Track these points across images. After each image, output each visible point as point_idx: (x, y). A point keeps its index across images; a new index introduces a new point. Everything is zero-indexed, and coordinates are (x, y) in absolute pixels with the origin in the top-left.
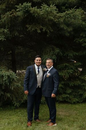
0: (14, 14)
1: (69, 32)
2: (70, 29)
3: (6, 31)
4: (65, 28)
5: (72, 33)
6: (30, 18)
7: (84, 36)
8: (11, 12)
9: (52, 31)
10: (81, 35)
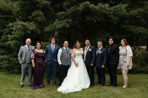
0: (77, 8)
1: (116, 21)
2: (117, 19)
3: (70, 20)
4: (113, 18)
5: (119, 21)
6: (87, 11)
7: (128, 23)
8: (74, 7)
9: (104, 20)
10: (125, 22)
